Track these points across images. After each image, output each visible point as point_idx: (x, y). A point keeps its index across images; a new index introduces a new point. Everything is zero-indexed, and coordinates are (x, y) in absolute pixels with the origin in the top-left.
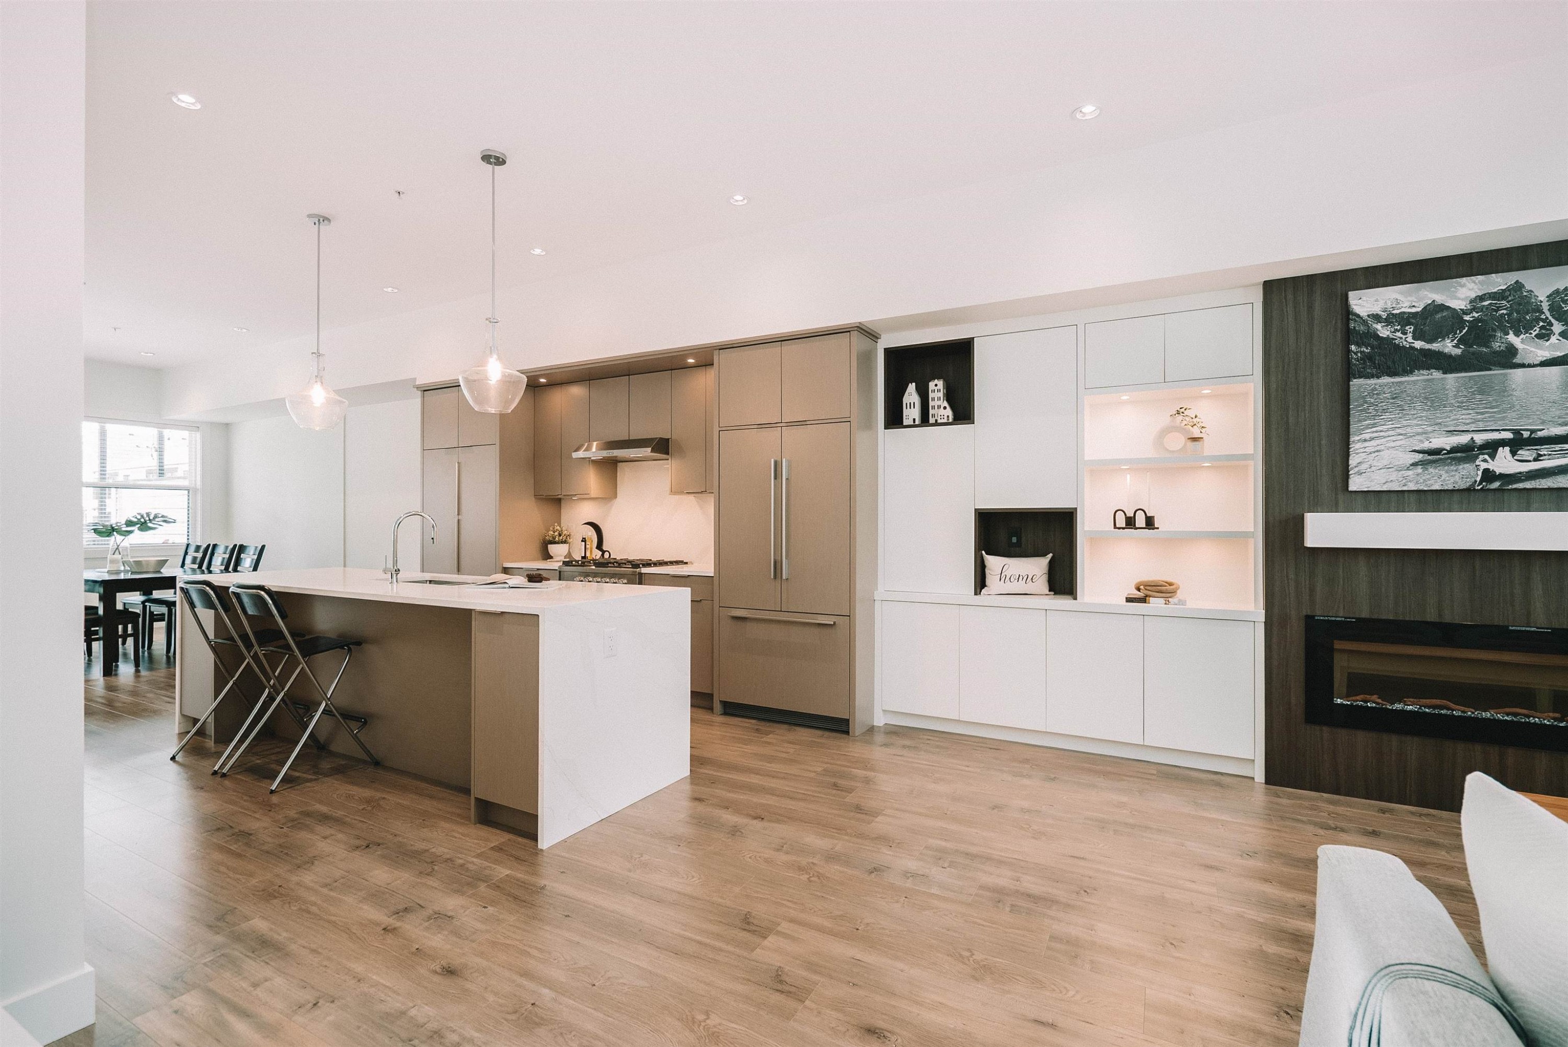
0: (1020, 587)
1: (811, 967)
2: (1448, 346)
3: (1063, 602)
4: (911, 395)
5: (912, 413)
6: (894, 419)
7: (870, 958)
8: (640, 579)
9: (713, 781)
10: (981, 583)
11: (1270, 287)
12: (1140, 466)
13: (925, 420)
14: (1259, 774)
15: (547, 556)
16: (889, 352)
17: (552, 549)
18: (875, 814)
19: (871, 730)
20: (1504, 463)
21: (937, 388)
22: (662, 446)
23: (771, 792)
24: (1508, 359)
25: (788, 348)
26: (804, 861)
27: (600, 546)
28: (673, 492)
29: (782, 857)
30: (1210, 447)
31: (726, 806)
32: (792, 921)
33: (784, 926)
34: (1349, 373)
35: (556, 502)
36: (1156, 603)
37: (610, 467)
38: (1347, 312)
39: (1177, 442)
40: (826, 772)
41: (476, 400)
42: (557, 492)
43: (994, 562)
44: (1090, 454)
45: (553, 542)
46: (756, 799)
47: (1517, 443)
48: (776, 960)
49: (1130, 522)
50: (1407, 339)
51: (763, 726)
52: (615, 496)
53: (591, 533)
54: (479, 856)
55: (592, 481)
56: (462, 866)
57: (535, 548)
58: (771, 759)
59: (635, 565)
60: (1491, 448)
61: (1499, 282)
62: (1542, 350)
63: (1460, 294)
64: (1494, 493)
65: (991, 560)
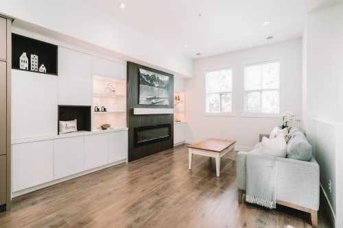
2: (149, 81)
4: (24, 57)
5: (24, 65)
6: (16, 65)
11: (128, 63)
12: (102, 96)
13: (30, 69)
20: (154, 101)
24: (153, 85)
34: (139, 83)
38: (139, 72)
44: (94, 92)
47: (155, 98)
49: (98, 110)
50: (145, 79)
61: (154, 74)
62: (157, 85)
63: (151, 74)
64: (153, 106)
65: (62, 122)
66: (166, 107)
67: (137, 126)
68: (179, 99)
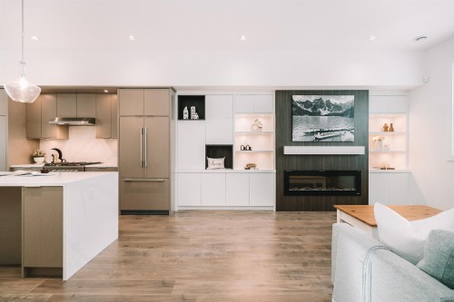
0: (217, 166)
1: (192, 291)
2: (310, 110)
3: (229, 170)
4: (186, 110)
5: (186, 116)
6: (181, 117)
7: (208, 283)
8: (85, 170)
9: (129, 238)
10: (207, 166)
11: (277, 92)
12: (248, 134)
13: (190, 118)
14: (274, 209)
15: (34, 162)
16: (180, 97)
17: (36, 159)
18: (188, 238)
19: (174, 212)
20: (319, 136)
21: (193, 109)
22: (93, 121)
23: (152, 238)
24: (319, 114)
25: (146, 91)
26: (174, 258)
27: (60, 157)
28: (97, 138)
29: (166, 259)
30: (263, 130)
31: (138, 246)
32: (179, 279)
33: (177, 281)
34: (292, 114)
35: (38, 140)
36: (252, 170)
37: (66, 128)
38: (292, 100)
39: (255, 128)
40: (167, 228)
41: (14, 96)
42: (37, 137)
43: (210, 160)
44: (236, 130)
45: (37, 156)
46: (148, 241)
47: (321, 132)
48: (180, 293)
49: (245, 149)
50: (303, 107)
51: (138, 216)
52: (68, 138)
53: (56, 153)
54: (32, 292)
55: (58, 133)
56: (25, 299)
57: (27, 159)
58: (146, 227)
59: (82, 164)
60: (317, 132)
61: (318, 97)
62: (324, 112)
63: (312, 99)
64: (317, 142)
65: (209, 159)
66: (348, 143)
67: (289, 169)
68: (392, 130)
